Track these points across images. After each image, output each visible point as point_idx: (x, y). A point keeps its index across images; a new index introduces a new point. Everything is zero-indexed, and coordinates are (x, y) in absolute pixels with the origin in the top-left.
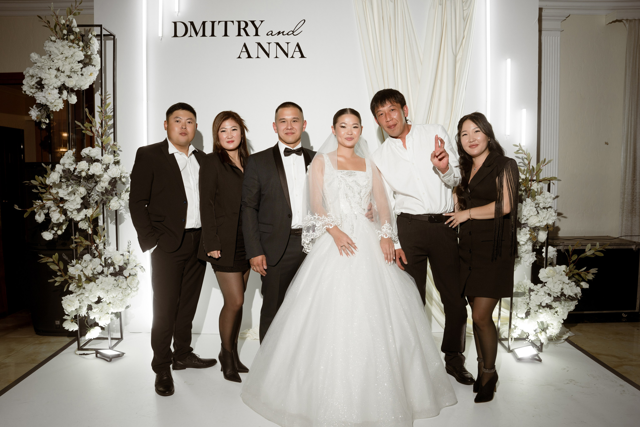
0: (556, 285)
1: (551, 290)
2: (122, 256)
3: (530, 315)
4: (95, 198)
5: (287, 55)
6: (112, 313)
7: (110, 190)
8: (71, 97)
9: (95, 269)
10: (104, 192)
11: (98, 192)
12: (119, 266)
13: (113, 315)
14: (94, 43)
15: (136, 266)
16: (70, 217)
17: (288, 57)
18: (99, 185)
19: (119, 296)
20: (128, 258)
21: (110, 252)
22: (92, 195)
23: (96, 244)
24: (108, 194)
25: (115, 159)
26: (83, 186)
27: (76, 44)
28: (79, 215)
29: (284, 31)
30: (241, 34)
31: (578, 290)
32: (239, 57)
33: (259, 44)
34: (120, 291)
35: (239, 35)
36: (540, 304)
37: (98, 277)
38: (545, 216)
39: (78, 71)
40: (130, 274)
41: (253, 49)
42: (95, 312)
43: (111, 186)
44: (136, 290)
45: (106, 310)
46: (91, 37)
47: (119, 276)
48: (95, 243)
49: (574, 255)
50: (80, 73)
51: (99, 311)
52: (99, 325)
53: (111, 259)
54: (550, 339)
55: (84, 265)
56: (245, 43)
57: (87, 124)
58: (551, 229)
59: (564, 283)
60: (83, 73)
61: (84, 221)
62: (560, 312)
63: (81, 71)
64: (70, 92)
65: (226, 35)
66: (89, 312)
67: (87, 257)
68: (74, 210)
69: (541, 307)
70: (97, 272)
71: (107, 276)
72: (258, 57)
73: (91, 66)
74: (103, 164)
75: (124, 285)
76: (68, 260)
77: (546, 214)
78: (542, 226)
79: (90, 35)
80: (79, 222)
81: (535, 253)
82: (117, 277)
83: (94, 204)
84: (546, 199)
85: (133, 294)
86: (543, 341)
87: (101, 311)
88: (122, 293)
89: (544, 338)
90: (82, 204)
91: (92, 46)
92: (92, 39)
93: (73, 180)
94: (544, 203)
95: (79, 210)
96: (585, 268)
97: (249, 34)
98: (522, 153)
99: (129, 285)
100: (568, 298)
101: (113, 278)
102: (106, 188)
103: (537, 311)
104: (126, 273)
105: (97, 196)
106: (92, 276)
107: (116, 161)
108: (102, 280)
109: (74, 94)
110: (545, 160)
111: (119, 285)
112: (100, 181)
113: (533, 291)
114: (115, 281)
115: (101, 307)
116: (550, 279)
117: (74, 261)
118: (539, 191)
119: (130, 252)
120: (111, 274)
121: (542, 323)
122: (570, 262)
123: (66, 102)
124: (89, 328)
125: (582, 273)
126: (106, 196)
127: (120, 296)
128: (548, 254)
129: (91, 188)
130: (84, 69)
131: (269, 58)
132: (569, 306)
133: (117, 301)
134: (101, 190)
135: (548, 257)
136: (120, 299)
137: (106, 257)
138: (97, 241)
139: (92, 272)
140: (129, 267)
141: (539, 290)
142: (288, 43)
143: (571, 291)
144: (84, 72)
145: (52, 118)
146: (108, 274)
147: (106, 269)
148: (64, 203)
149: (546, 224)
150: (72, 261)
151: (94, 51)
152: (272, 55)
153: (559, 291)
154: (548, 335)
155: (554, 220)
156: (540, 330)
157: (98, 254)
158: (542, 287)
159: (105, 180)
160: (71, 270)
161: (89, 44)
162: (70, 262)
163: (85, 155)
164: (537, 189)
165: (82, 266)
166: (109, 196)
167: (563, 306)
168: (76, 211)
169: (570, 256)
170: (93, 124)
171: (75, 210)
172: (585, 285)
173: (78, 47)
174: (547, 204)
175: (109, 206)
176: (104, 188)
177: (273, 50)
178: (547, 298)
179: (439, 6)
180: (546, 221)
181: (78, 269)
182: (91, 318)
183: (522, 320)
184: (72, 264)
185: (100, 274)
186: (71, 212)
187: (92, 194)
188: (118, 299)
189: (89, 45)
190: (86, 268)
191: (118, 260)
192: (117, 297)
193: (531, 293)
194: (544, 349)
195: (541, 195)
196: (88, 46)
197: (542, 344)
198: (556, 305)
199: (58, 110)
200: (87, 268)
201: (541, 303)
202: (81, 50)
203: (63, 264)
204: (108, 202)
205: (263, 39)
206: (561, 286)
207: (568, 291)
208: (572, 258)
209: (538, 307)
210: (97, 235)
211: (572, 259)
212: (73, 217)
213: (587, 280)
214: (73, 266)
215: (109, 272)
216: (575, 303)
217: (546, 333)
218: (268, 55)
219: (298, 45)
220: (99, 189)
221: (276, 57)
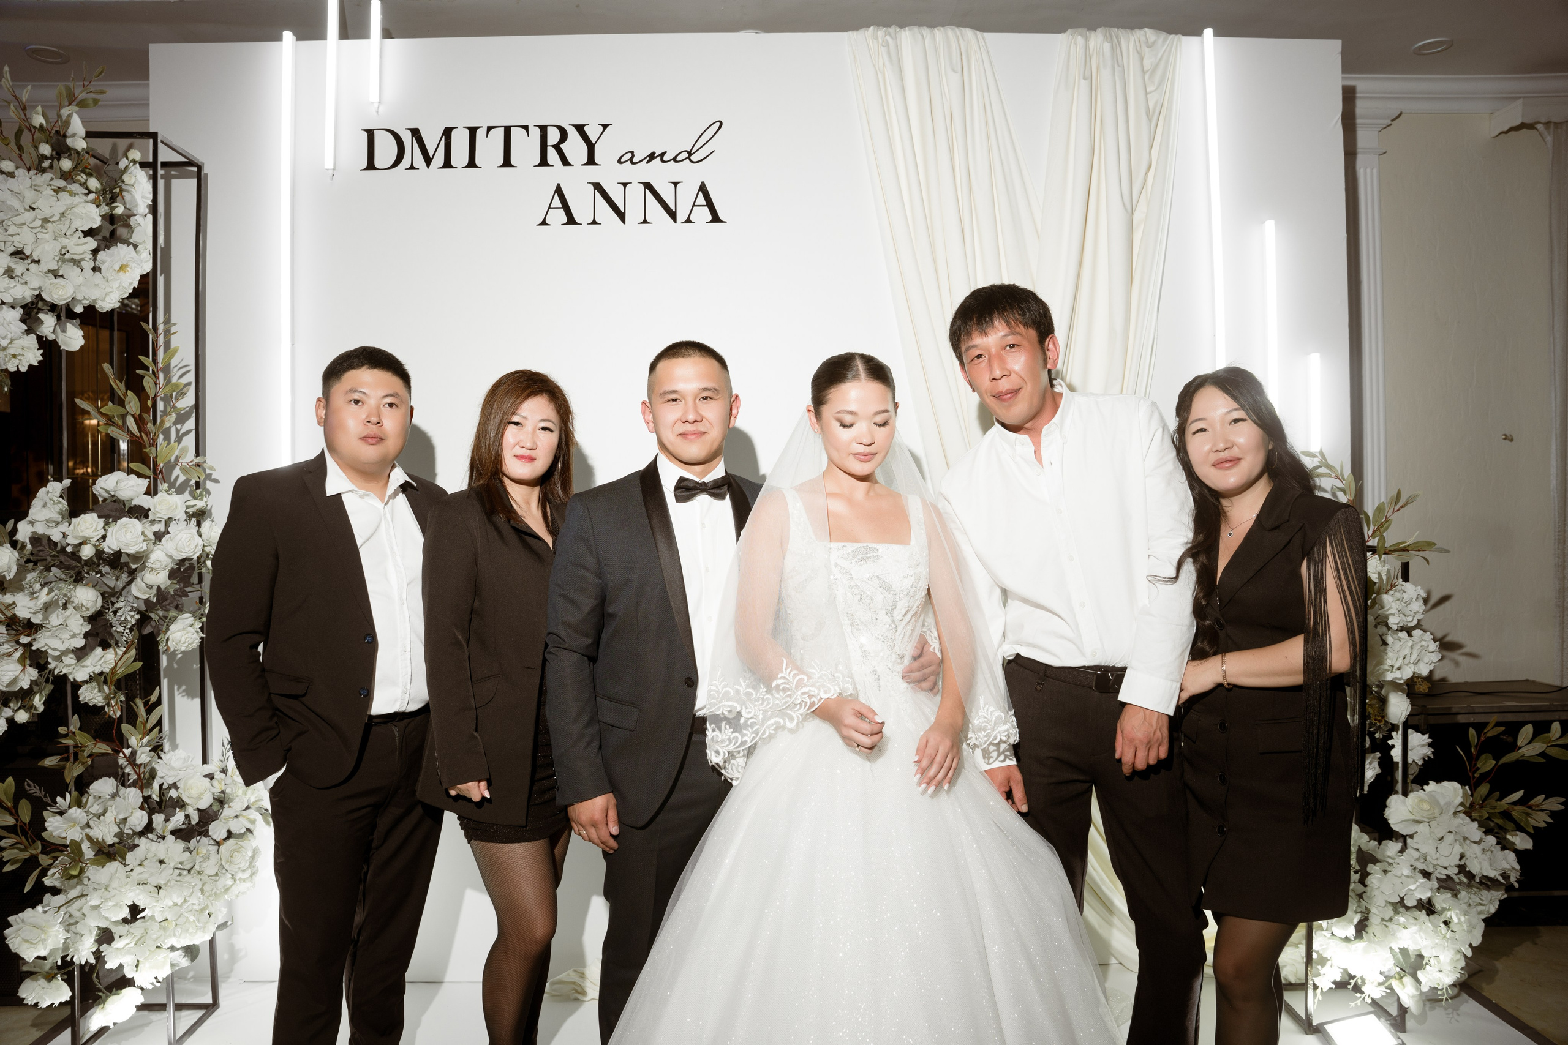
0: (1444, 847)
1: (1428, 858)
2: (208, 780)
3: (1367, 929)
4: (126, 618)
5: (673, 215)
6: (172, 948)
7: (175, 594)
8: (64, 331)
9: (125, 820)
10: (154, 600)
11: (137, 598)
12: (199, 810)
13: (179, 952)
14: (135, 183)
15: (248, 808)
16: (56, 672)
17: (675, 220)
18: (139, 579)
19: (193, 900)
20: (223, 789)
21: (173, 769)
22: (120, 608)
23: (130, 749)
24: (165, 606)
25: (188, 507)
26: (91, 585)
27: (81, 185)
28: (83, 667)
29: (665, 153)
30: (549, 162)
31: (1509, 862)
32: (544, 223)
33: (598, 187)
34: (196, 885)
35: (544, 162)
36: (1398, 899)
37: (136, 841)
38: (1407, 651)
39: (83, 259)
40: (229, 832)
41: (581, 201)
42: (123, 948)
43: (179, 582)
44: (247, 878)
45: (157, 939)
46: (126, 167)
47: (198, 838)
48: (128, 747)
49: (1484, 756)
50: (88, 265)
51: (132, 945)
52: (136, 985)
53: (177, 788)
54: (1432, 998)
55: (96, 808)
56: (558, 185)
57: (110, 408)
58: (1423, 688)
59: (1465, 839)
60: (101, 266)
61: (95, 684)
62: (1460, 923)
63: (95, 260)
64: (63, 318)
65: (507, 163)
66: (101, 948)
67: (103, 786)
68: (65, 653)
69: (1402, 910)
70: (131, 828)
71: (164, 838)
72: (594, 222)
73: (125, 247)
74: (153, 522)
75: (210, 868)
76: (45, 796)
77: (1412, 647)
78: (1402, 682)
79: (123, 163)
80: (81, 687)
81: (1378, 754)
82: (193, 841)
83: (125, 635)
84: (1407, 604)
85: (241, 887)
86: (1407, 1001)
87: (140, 942)
88: (202, 890)
89: (1411, 994)
90: (86, 635)
91: (128, 191)
92: (129, 171)
93: (62, 566)
94: (1402, 615)
95: (81, 654)
96: (1520, 793)
97: (570, 160)
98: (1328, 475)
99: (224, 864)
100: (1481, 883)
101: (180, 845)
102: (159, 588)
103: (1391, 920)
104: (217, 830)
105: (132, 613)
106: (116, 840)
107: (190, 510)
108: (148, 850)
109: (73, 324)
110: (1399, 495)
111: (197, 868)
112: (143, 567)
113: (1375, 861)
114: (187, 854)
115: (142, 931)
116: (1422, 828)
117: (64, 797)
118: (1385, 580)
119: (227, 770)
120: (173, 833)
121: (1404, 951)
122: (1474, 777)
123: (48, 346)
124: (104, 993)
125: (1514, 810)
126: (161, 613)
127: (196, 902)
128: (1410, 753)
129: (113, 589)
130: (101, 255)
131: (624, 223)
132: (1481, 904)
133: (186, 914)
134: (145, 593)
135: (1410, 761)
136: (196, 907)
137: (162, 784)
138: (133, 741)
139: (118, 830)
140: (227, 812)
141: (1393, 859)
142: (676, 184)
143: (1491, 865)
144: (103, 262)
145: (6, 389)
146: (167, 833)
147: (158, 818)
148: (36, 632)
149: (1410, 675)
150: (59, 799)
151: (137, 205)
152: (634, 215)
153: (1453, 864)
154: (1425, 988)
155: (1433, 664)
156: (1398, 969)
157: (136, 777)
158: (1402, 851)
159: (158, 565)
160: (56, 827)
161: (120, 184)
162: (50, 801)
163: (106, 495)
164: (1379, 575)
165: (87, 812)
166: (168, 610)
167: (1465, 907)
168: (72, 656)
169: (1473, 759)
170: (127, 407)
171: (69, 653)
172: (1523, 842)
173: (87, 192)
174: (1410, 619)
175: (168, 640)
176: (154, 591)
177: (635, 201)
178: (1421, 883)
179: (1082, 81)
180: (1412, 667)
181: (74, 822)
182: (108, 966)
183: (1344, 944)
184: (58, 808)
185: (142, 834)
186: (59, 659)
187: (117, 605)
188: (190, 908)
189: (119, 187)
190: (99, 818)
191: (194, 792)
192: (187, 905)
193: (1370, 868)
194: (1410, 1023)
195: (1391, 593)
196: (118, 190)
197: (1403, 1010)
198: (1444, 901)
199: (23, 369)
200: (102, 817)
201: (1402, 899)
202: (92, 202)
203: (30, 807)
204: (164, 628)
205: (609, 174)
206: (1458, 850)
207: (1480, 863)
208: (1478, 766)
209: (1391, 908)
210: (134, 726)
211: (1478, 769)
212: (65, 671)
213: (1531, 831)
214: (61, 813)
215: (171, 826)
216: (1500, 895)
217: (1418, 982)
218: (622, 216)
219: (703, 189)
220: (139, 590)
221: (645, 222)
